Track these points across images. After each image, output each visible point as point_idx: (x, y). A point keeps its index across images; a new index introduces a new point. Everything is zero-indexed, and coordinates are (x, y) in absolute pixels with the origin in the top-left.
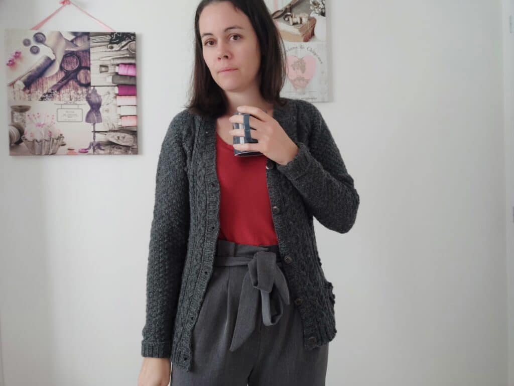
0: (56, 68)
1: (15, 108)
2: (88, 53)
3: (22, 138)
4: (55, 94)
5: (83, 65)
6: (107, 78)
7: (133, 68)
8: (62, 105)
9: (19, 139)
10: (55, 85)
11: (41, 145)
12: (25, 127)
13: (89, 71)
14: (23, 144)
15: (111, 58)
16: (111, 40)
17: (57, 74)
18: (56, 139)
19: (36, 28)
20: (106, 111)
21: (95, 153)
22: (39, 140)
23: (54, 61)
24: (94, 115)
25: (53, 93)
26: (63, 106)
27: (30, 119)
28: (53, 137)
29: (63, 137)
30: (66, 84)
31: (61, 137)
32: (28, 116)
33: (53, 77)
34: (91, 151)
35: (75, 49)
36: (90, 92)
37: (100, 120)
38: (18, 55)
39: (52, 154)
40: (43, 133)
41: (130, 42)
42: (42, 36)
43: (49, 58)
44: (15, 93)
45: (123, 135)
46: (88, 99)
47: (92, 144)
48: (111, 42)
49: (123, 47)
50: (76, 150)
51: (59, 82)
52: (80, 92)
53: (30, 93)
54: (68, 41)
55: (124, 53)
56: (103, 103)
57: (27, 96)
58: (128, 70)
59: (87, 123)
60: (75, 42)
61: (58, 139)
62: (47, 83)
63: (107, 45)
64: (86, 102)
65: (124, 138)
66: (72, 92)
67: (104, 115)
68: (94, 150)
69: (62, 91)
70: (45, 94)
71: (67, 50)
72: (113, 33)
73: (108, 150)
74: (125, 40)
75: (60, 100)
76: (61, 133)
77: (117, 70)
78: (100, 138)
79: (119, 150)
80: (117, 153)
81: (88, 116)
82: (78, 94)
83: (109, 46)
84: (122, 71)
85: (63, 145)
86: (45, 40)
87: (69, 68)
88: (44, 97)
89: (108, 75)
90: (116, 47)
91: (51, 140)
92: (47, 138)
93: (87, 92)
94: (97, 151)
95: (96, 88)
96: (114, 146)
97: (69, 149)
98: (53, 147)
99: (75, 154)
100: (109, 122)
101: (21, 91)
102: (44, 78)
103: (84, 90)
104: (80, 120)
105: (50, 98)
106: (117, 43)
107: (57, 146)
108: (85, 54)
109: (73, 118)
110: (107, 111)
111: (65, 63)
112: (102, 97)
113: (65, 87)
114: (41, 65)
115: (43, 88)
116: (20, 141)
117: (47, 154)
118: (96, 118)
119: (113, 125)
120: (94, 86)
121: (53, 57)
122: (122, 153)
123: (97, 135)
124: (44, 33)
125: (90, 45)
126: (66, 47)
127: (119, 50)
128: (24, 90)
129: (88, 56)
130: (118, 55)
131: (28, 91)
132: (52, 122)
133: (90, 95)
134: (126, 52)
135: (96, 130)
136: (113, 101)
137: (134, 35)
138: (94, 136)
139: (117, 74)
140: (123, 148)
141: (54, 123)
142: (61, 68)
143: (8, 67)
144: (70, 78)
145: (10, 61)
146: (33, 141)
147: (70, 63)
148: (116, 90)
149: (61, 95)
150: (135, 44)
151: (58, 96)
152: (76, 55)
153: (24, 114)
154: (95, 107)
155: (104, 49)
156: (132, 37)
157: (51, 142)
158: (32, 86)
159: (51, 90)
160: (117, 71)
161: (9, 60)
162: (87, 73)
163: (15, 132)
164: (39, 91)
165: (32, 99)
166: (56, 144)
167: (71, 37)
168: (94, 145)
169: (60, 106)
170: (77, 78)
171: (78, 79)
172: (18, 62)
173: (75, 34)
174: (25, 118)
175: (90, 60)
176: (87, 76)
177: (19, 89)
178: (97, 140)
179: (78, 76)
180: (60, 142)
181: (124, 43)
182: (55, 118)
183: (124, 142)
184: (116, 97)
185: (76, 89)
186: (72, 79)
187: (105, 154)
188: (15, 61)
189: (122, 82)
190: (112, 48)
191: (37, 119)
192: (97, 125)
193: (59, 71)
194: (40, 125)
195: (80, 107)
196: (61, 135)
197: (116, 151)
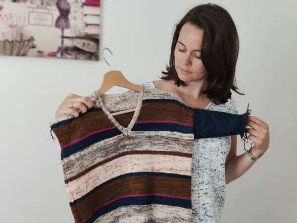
8: (33, 8)
11: (13, 46)
18: (27, 41)
21: (63, 57)
22: (10, 40)
24: (63, 21)
26: (35, 9)
28: (24, 38)
29: (34, 40)
31: (32, 39)
34: (59, 55)
39: (24, 55)
40: (15, 33)
45: (88, 42)
46: (58, 5)
47: (60, 49)
50: (46, 53)
56: (72, 10)
59: (56, 28)
61: (29, 41)
64: (55, 8)
67: (72, 22)
68: (62, 55)
73: (74, 54)
75: (32, 3)
78: (68, 43)
79: (84, 56)
80: (82, 58)
81: (57, 22)
85: (34, 47)
91: (22, 41)
92: (18, 39)
94: (64, 55)
96: (79, 51)
97: (39, 52)
98: (24, 48)
99: (44, 56)
100: (76, 29)
104: (50, 24)
107: (27, 48)
110: (75, 18)
112: (71, 5)
117: (18, 55)
118: (64, 24)
119: (80, 32)
122: (87, 59)
123: (66, 41)
132: (24, 24)
133: (60, 1)
135: (65, 35)
136: (80, 9)
138: (62, 42)
140: (88, 54)
141: (26, 26)
157: (22, 43)
166: (27, 46)
168: (62, 50)
169: (31, 10)
178: (65, 45)
180: (30, 45)
182: (27, 20)
183: (88, 49)
184: (82, 6)
187: (71, 59)
191: (9, 19)
192: (65, 30)
194: (11, 26)
195: (51, 12)
196: (32, 37)
197: (81, 56)
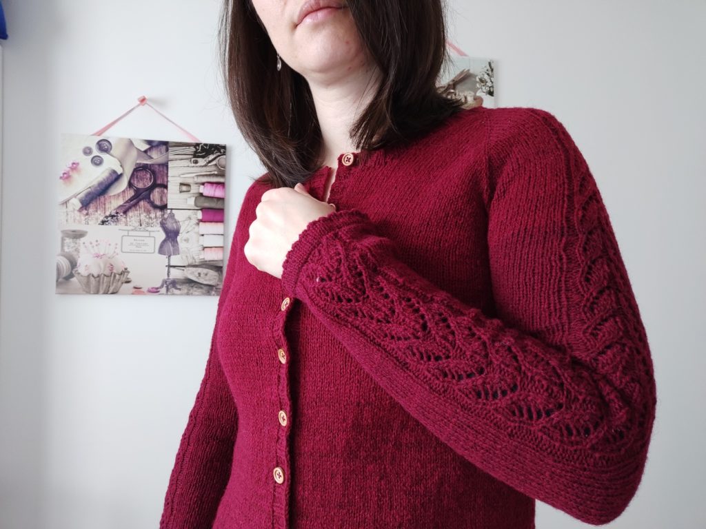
0: (123, 184)
1: (67, 234)
2: (165, 168)
3: (73, 272)
4: (121, 217)
5: (159, 182)
6: (188, 199)
7: (221, 187)
8: (128, 231)
9: (69, 273)
10: (121, 206)
11: (99, 282)
12: (79, 257)
13: (165, 190)
14: (74, 280)
15: (194, 175)
16: (196, 152)
17: (124, 192)
18: (119, 275)
19: (99, 133)
20: (185, 240)
21: (169, 293)
22: (96, 275)
23: (121, 175)
24: (170, 244)
25: (117, 216)
26: (130, 232)
27: (86, 247)
28: (115, 271)
29: (128, 272)
30: (135, 205)
31: (125, 271)
32: (84, 243)
33: (119, 195)
34: (164, 290)
35: (148, 162)
36: (166, 216)
37: (176, 252)
38: (75, 167)
39: (113, 293)
40: (102, 266)
41: (219, 156)
42: (107, 143)
43: (114, 172)
44: (67, 214)
45: (205, 271)
46: (163, 225)
47: (165, 282)
48: (195, 155)
49: (210, 162)
50: (145, 289)
51: (127, 202)
52: (153, 215)
53: (87, 214)
54: (141, 151)
55: (211, 169)
56: (181, 232)
57: (83, 218)
58: (215, 191)
59: (160, 255)
60: (149, 154)
61: (121, 274)
62: (110, 202)
63: (191, 158)
64: (161, 229)
65: (206, 275)
66: (143, 216)
67: (182, 245)
68: (168, 290)
69: (130, 214)
70: (107, 217)
71: (138, 162)
72: (198, 145)
73: (185, 288)
74: (213, 153)
75: (126, 225)
76: (126, 267)
77: (202, 189)
78: (176, 274)
79: (200, 290)
80: (197, 293)
81: (162, 246)
82: (151, 218)
83: (193, 159)
84: (208, 191)
85: (128, 282)
86: (111, 149)
87: (140, 185)
88: (106, 220)
89: (190, 195)
90: (202, 162)
91: (113, 275)
92: (107, 272)
93: (163, 215)
94: (171, 290)
95: (174, 211)
96: (193, 284)
97: (135, 288)
98: (115, 284)
99: (143, 293)
100: (188, 255)
101: (76, 212)
102: (106, 196)
103: (159, 213)
104: (152, 251)
105: (113, 222)
106: (203, 157)
107: (120, 283)
108: (161, 169)
109: (143, 249)
110: (187, 240)
111: (135, 179)
112: (181, 224)
113: (133, 208)
114: (104, 180)
115: (105, 208)
116: (71, 276)
117: (106, 293)
118: (172, 248)
119: (193, 258)
120: (172, 209)
121: (119, 171)
122: (204, 294)
123: (172, 270)
124: (109, 140)
125: (168, 157)
126: (137, 159)
127: (205, 166)
128: (80, 210)
129: (166, 172)
130: (204, 171)
131: (85, 212)
132: (115, 252)
133: (165, 219)
134: (214, 168)
135: (172, 264)
136: (194, 228)
137: (224, 147)
138: (169, 272)
139: (201, 195)
140: (205, 288)
141: (117, 254)
142: (130, 185)
143: (61, 180)
144: (141, 197)
145: (64, 174)
146: (88, 276)
147: (142, 179)
148: (200, 215)
149: (128, 219)
150: (225, 159)
151: (124, 220)
152: (150, 170)
153: (78, 241)
154: (172, 235)
155: (186, 163)
156: (222, 151)
157: (112, 278)
158: (91, 205)
159: (115, 211)
160: (201, 191)
161: (63, 172)
162: (163, 192)
163: (65, 264)
164: (99, 212)
165: (90, 223)
166: (119, 280)
167: (145, 147)
168: (168, 283)
169: (126, 233)
170: (149, 198)
171: (152, 199)
172: (74, 175)
173: (149, 142)
174: (79, 246)
175: (167, 177)
176: (163, 195)
177: (74, 209)
178: (171, 277)
179: (151, 196)
180: (124, 279)
181: (211, 157)
182: (119, 246)
183: (206, 280)
184: (198, 224)
185: (148, 212)
186: (143, 199)
187: (181, 294)
188: (71, 173)
189: (207, 205)
190: (196, 162)
191: (95, 247)
192: (173, 257)
193: (127, 188)
194: (98, 256)
195: (152, 234)
196: (126, 269)
197: (196, 291)
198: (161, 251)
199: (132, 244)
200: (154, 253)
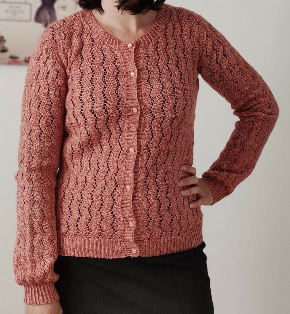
24: (47, 12)
29: (5, 41)
37: (53, 19)
50: (21, 59)
59: (36, 23)
67: (59, 13)
76: (2, 34)
81: (38, 14)
85: (4, 51)
97: (12, 57)
104: (28, 19)
109: (19, 16)
110: (64, 8)
118: (48, 17)
154: (48, 2)
196: (2, 37)
198: (38, 18)
199: (7, 11)
200: (30, 20)
